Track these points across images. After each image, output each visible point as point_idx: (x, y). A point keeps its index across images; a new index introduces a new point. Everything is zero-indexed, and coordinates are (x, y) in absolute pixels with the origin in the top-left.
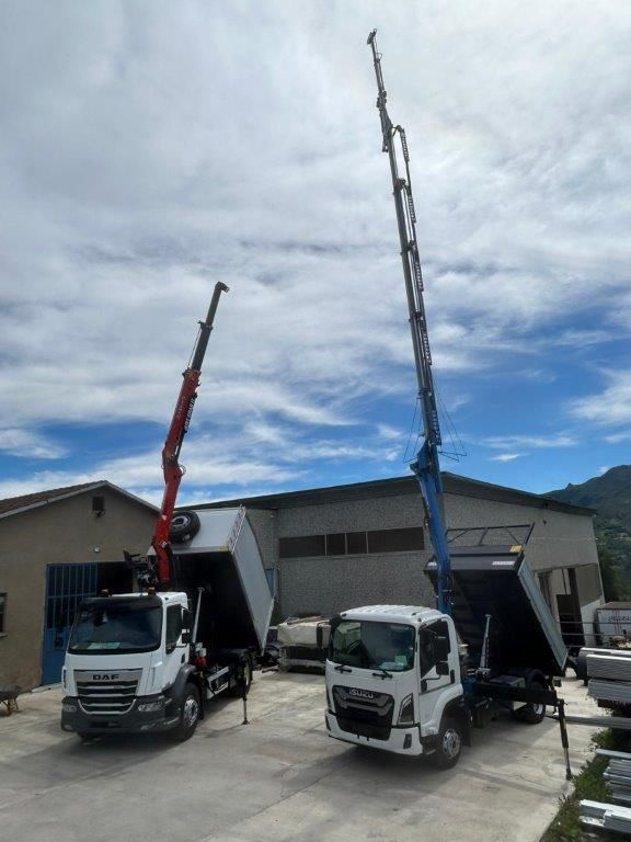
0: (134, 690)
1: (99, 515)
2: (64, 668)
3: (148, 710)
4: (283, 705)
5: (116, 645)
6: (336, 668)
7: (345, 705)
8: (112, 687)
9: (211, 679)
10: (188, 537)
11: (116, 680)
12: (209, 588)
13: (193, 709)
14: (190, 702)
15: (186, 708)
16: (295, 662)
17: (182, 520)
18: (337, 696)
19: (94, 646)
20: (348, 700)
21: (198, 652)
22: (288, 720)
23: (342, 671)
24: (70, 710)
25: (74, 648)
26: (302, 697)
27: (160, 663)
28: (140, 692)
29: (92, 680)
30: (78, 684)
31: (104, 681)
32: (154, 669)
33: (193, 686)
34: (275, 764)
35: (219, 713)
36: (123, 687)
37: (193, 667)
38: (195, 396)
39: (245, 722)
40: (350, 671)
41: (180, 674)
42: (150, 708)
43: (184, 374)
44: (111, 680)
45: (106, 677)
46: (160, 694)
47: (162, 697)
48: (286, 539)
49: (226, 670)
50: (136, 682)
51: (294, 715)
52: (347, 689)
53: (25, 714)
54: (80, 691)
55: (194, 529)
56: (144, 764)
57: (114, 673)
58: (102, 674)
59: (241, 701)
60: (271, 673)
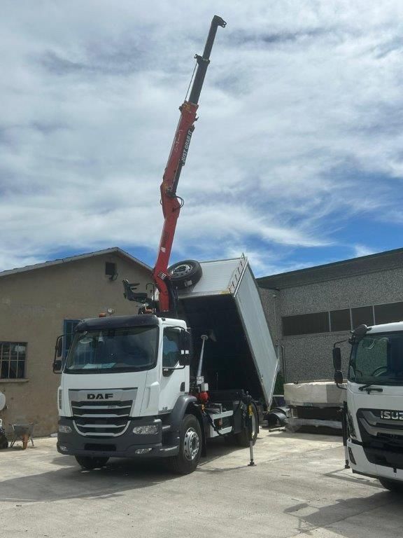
0: (128, 410)
1: (111, 279)
2: (60, 388)
3: (143, 432)
4: (292, 454)
5: (111, 365)
6: (361, 389)
7: (375, 432)
8: (106, 407)
9: (214, 417)
10: (190, 283)
11: (110, 399)
12: (213, 337)
13: (194, 441)
14: (191, 434)
15: (186, 439)
16: (303, 422)
17: (185, 267)
18: (363, 422)
19: (89, 366)
20: (379, 425)
21: (200, 385)
22: (300, 466)
23: (369, 391)
24: (66, 431)
25: (71, 368)
26: (313, 450)
27: (156, 383)
28: (135, 413)
29: (86, 400)
30: (73, 403)
31: (98, 400)
32: (150, 388)
33: (192, 418)
34: (288, 500)
35: (224, 456)
36: (117, 407)
37: (194, 398)
38: (192, 129)
39: (252, 464)
40: (381, 390)
41: (179, 401)
42: (145, 430)
43: (181, 108)
44: (105, 400)
45: (100, 396)
46: (156, 417)
47: (159, 420)
48: (289, 318)
49: (230, 413)
50: (130, 403)
51: (306, 462)
52: (377, 412)
53: (40, 449)
54: (74, 411)
55: (196, 276)
56: (139, 490)
57: (108, 392)
58: (96, 393)
59: (247, 450)
60: (277, 433)
